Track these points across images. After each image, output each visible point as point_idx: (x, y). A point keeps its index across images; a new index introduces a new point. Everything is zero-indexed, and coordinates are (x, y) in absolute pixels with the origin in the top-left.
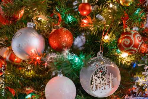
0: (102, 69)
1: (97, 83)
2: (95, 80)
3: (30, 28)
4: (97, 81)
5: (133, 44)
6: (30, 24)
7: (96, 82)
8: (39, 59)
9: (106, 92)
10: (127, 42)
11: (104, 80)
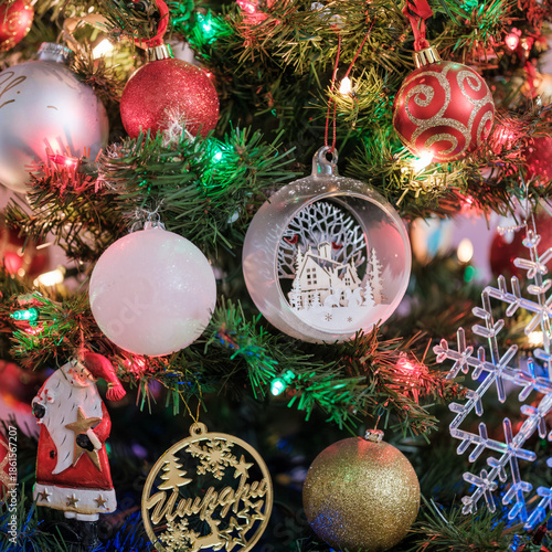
0: (339, 234)
1: (312, 286)
2: (305, 274)
3: (51, 62)
4: (315, 276)
5: (447, 103)
6: (50, 49)
7: (312, 279)
8: (73, 166)
9: (350, 319)
10: (422, 96)
11: (347, 275)
